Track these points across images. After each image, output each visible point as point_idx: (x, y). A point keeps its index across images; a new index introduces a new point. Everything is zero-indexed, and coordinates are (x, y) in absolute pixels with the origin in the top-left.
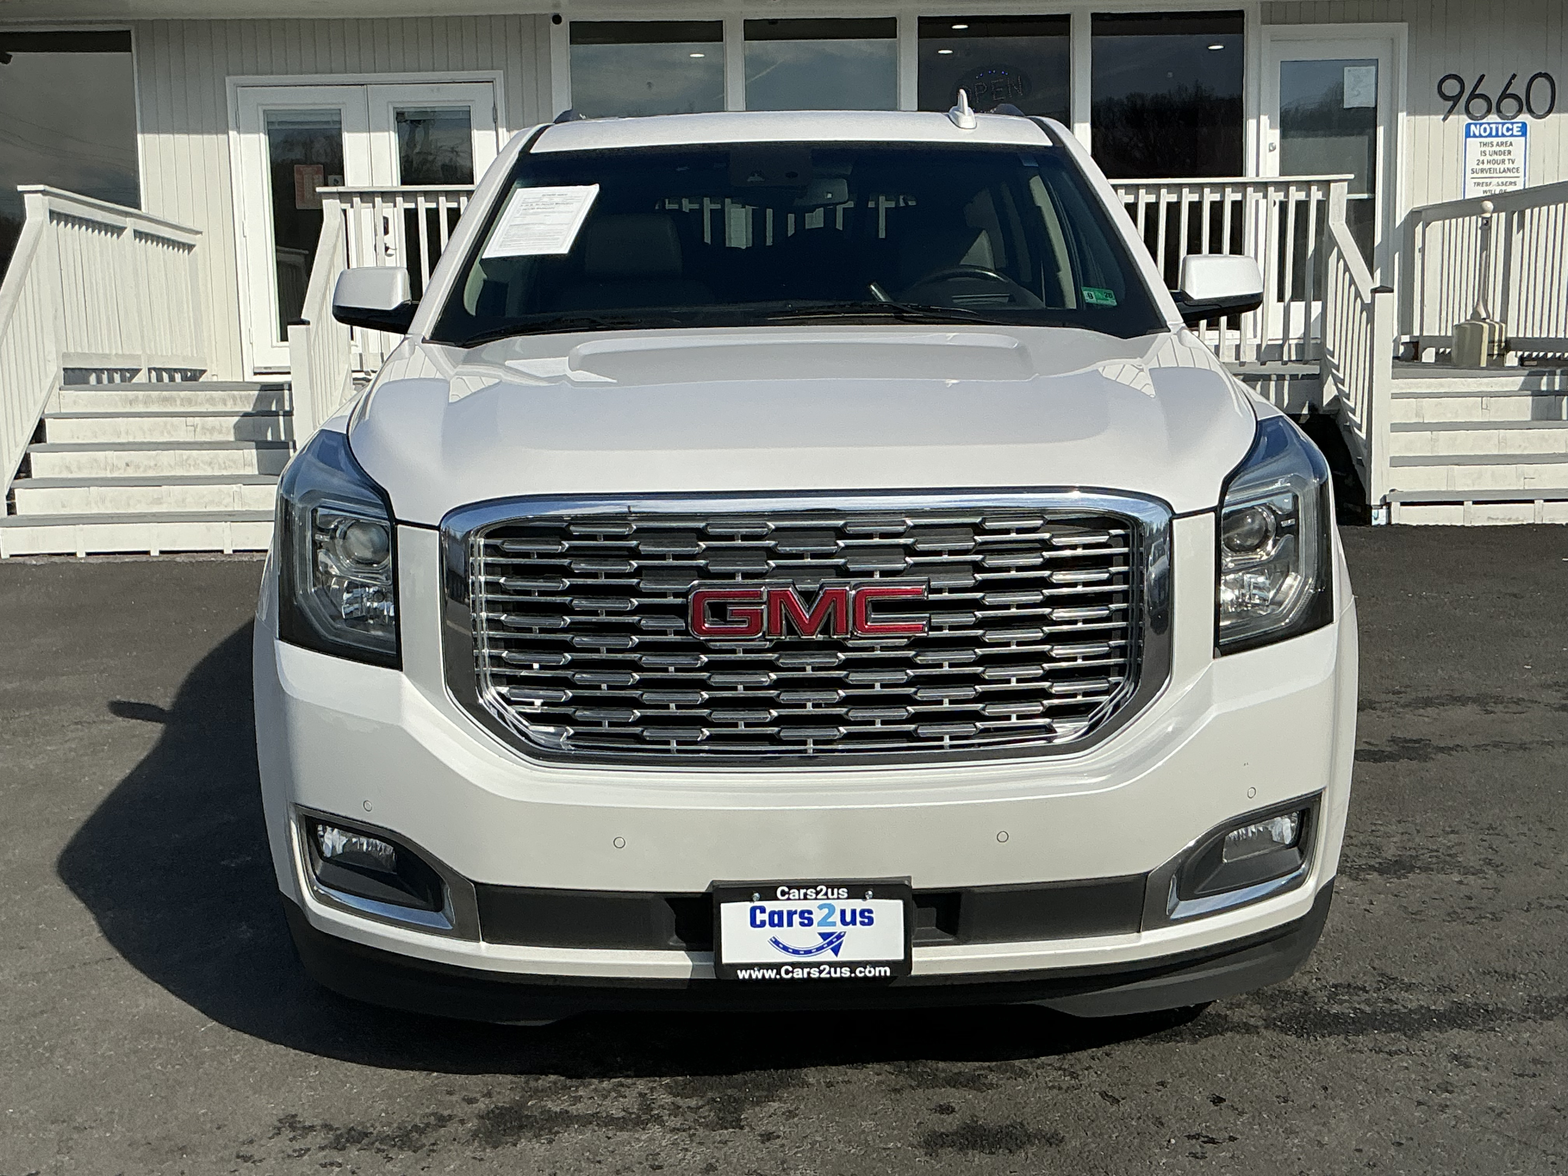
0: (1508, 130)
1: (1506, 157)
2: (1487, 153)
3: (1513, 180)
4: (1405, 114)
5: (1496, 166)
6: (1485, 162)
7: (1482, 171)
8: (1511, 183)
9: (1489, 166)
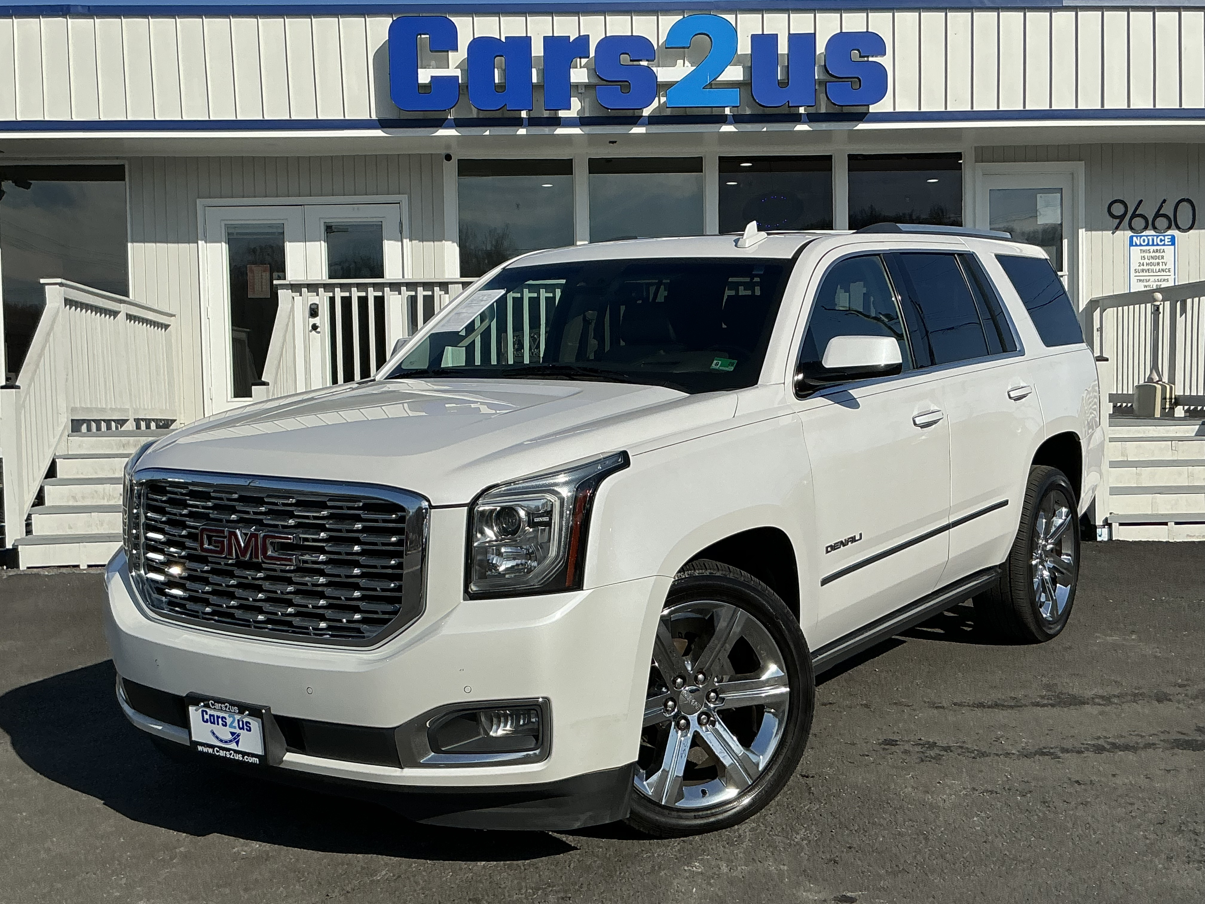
0: (1161, 240)
1: (1160, 261)
2: (1146, 257)
3: (1166, 278)
4: (1084, 230)
5: (1153, 267)
6: (1145, 264)
7: (1143, 271)
8: (1164, 280)
9: (1149, 267)
